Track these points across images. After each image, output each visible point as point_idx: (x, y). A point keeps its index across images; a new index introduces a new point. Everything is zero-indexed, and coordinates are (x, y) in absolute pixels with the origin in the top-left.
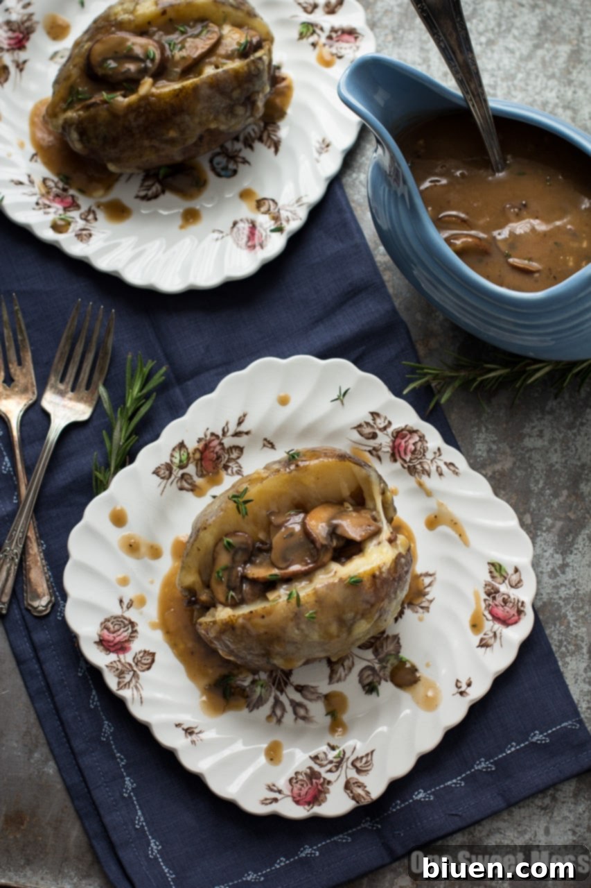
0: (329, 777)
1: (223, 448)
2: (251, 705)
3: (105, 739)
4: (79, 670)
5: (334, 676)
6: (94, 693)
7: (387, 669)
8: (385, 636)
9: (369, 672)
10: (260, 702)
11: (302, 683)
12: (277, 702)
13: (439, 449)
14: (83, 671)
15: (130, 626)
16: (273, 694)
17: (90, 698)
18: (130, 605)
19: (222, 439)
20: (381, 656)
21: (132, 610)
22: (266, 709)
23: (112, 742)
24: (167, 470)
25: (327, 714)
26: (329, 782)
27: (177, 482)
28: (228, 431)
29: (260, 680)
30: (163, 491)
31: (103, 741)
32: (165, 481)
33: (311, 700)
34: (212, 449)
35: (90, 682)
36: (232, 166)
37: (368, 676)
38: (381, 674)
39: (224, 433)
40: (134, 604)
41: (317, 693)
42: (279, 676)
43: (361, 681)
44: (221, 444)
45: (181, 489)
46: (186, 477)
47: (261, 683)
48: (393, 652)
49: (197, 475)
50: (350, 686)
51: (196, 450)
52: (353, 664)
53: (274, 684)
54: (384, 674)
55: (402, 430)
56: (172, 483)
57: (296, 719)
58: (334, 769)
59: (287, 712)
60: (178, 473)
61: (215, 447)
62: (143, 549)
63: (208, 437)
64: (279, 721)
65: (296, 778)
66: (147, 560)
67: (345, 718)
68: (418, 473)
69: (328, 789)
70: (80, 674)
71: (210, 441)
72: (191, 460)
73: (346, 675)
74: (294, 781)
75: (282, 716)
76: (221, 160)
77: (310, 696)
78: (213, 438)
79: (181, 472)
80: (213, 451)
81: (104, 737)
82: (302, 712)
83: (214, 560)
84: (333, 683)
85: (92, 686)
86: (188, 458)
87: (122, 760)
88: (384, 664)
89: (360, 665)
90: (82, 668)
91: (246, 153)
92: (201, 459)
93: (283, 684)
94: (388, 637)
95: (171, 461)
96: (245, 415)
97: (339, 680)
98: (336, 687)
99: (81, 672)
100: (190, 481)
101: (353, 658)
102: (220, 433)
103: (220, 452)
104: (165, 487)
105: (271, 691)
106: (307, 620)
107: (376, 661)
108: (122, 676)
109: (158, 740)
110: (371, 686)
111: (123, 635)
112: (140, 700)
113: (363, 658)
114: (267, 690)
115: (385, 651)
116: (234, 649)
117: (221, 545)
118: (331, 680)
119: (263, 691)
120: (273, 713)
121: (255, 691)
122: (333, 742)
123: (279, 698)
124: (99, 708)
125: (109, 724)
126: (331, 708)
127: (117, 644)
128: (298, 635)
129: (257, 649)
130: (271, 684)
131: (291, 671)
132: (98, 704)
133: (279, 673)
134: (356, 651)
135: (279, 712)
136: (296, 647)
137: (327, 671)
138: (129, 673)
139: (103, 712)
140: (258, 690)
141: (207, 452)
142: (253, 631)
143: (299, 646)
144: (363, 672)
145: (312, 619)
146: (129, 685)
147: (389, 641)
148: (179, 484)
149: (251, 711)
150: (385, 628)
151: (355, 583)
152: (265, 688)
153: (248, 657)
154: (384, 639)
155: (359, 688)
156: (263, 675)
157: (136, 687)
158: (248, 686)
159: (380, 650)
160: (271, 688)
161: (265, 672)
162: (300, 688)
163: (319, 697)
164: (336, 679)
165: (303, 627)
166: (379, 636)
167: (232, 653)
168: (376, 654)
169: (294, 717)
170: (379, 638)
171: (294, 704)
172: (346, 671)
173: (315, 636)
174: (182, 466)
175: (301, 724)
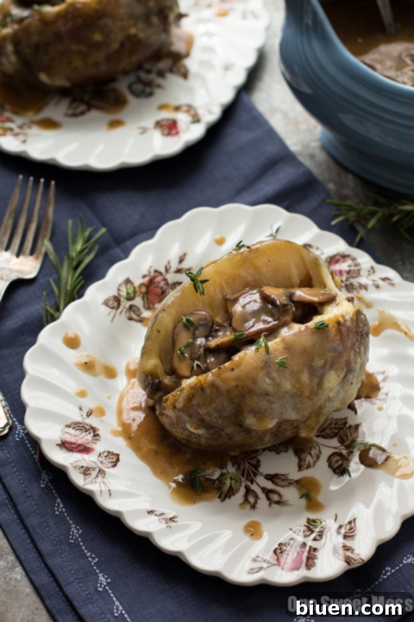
0: (315, 545)
1: (167, 284)
2: (223, 495)
3: (73, 541)
4: (42, 482)
5: (303, 463)
6: (59, 500)
7: (354, 453)
8: (348, 425)
9: (338, 458)
10: (231, 492)
11: (272, 472)
12: (248, 491)
13: (372, 268)
14: (45, 483)
15: (91, 431)
16: (243, 484)
17: (55, 506)
18: (89, 414)
19: (165, 276)
20: (347, 443)
21: (91, 417)
22: (239, 497)
23: (81, 544)
24: (116, 301)
25: (301, 497)
26: (315, 550)
27: (126, 312)
28: (170, 268)
29: (228, 473)
30: (113, 319)
31: (72, 543)
32: (114, 311)
33: (283, 486)
34: (157, 284)
35: (54, 491)
36: (148, 90)
37: (337, 461)
38: (349, 457)
39: (167, 270)
40: (93, 413)
41: (288, 480)
42: (247, 468)
43: (330, 466)
44: (165, 280)
45: (130, 319)
46: (134, 308)
47: (230, 475)
49: (144, 307)
50: (320, 471)
51: (142, 285)
52: (320, 452)
53: (243, 476)
55: (335, 256)
56: (121, 313)
57: (270, 504)
58: (318, 538)
59: (260, 499)
60: (126, 304)
61: (159, 283)
62: (98, 368)
63: (152, 274)
64: (253, 507)
65: (280, 549)
66: (102, 377)
67: (320, 498)
68: (356, 289)
69: (315, 555)
70: (42, 486)
71: (154, 278)
72: (138, 293)
73: (315, 462)
74: (279, 551)
75: (256, 502)
76: (138, 87)
77: (280, 482)
78: (157, 274)
79: (128, 304)
80: (158, 286)
81: (72, 539)
82: (275, 497)
83: (174, 342)
84: (303, 470)
85: (56, 495)
86: (135, 292)
87: (94, 559)
88: (351, 449)
89: (326, 453)
90: (44, 480)
91: (159, 81)
92: (147, 293)
93: (252, 475)
94: (350, 427)
95: (119, 294)
96: (185, 255)
97: (308, 467)
98: (306, 473)
99: (43, 484)
100: (138, 313)
101: (319, 447)
102: (163, 270)
103: (165, 287)
104: (114, 316)
105: (241, 482)
106: (277, 366)
107: (343, 447)
108: (88, 472)
109: (130, 527)
110: (342, 469)
111: (85, 438)
112: (108, 493)
113: (329, 446)
114: (237, 481)
115: (350, 438)
116: (205, 414)
117: (180, 325)
118: (300, 468)
119: (233, 482)
120: (246, 500)
121: (224, 483)
122: (312, 516)
123: (250, 487)
124: (66, 514)
125: (78, 527)
126: (305, 491)
127: (80, 445)
128: (269, 385)
129: (229, 409)
130: (240, 476)
131: (259, 461)
132: (64, 510)
133: (247, 465)
134: (321, 441)
135: (252, 500)
136: (269, 401)
137: (295, 460)
138: (94, 469)
139: (69, 516)
140: (228, 482)
141: (152, 287)
142: (223, 387)
143: (272, 399)
144: (332, 458)
145: (282, 365)
146: (96, 482)
147: (352, 430)
148: (128, 314)
149: (223, 501)
150: (346, 418)
151: (322, 327)
152: (234, 479)
153: (220, 421)
154: (347, 428)
155: (329, 472)
156: (231, 469)
157: (104, 483)
158: (218, 479)
159: (345, 438)
160: (241, 479)
161: (233, 465)
162: (270, 477)
163: (291, 483)
164: (305, 467)
165: (275, 375)
166: (342, 426)
167: (202, 423)
168: (342, 441)
169: (267, 502)
170: (342, 428)
171: (267, 491)
172: (314, 458)
173: (287, 385)
174: (129, 298)
175: (275, 507)
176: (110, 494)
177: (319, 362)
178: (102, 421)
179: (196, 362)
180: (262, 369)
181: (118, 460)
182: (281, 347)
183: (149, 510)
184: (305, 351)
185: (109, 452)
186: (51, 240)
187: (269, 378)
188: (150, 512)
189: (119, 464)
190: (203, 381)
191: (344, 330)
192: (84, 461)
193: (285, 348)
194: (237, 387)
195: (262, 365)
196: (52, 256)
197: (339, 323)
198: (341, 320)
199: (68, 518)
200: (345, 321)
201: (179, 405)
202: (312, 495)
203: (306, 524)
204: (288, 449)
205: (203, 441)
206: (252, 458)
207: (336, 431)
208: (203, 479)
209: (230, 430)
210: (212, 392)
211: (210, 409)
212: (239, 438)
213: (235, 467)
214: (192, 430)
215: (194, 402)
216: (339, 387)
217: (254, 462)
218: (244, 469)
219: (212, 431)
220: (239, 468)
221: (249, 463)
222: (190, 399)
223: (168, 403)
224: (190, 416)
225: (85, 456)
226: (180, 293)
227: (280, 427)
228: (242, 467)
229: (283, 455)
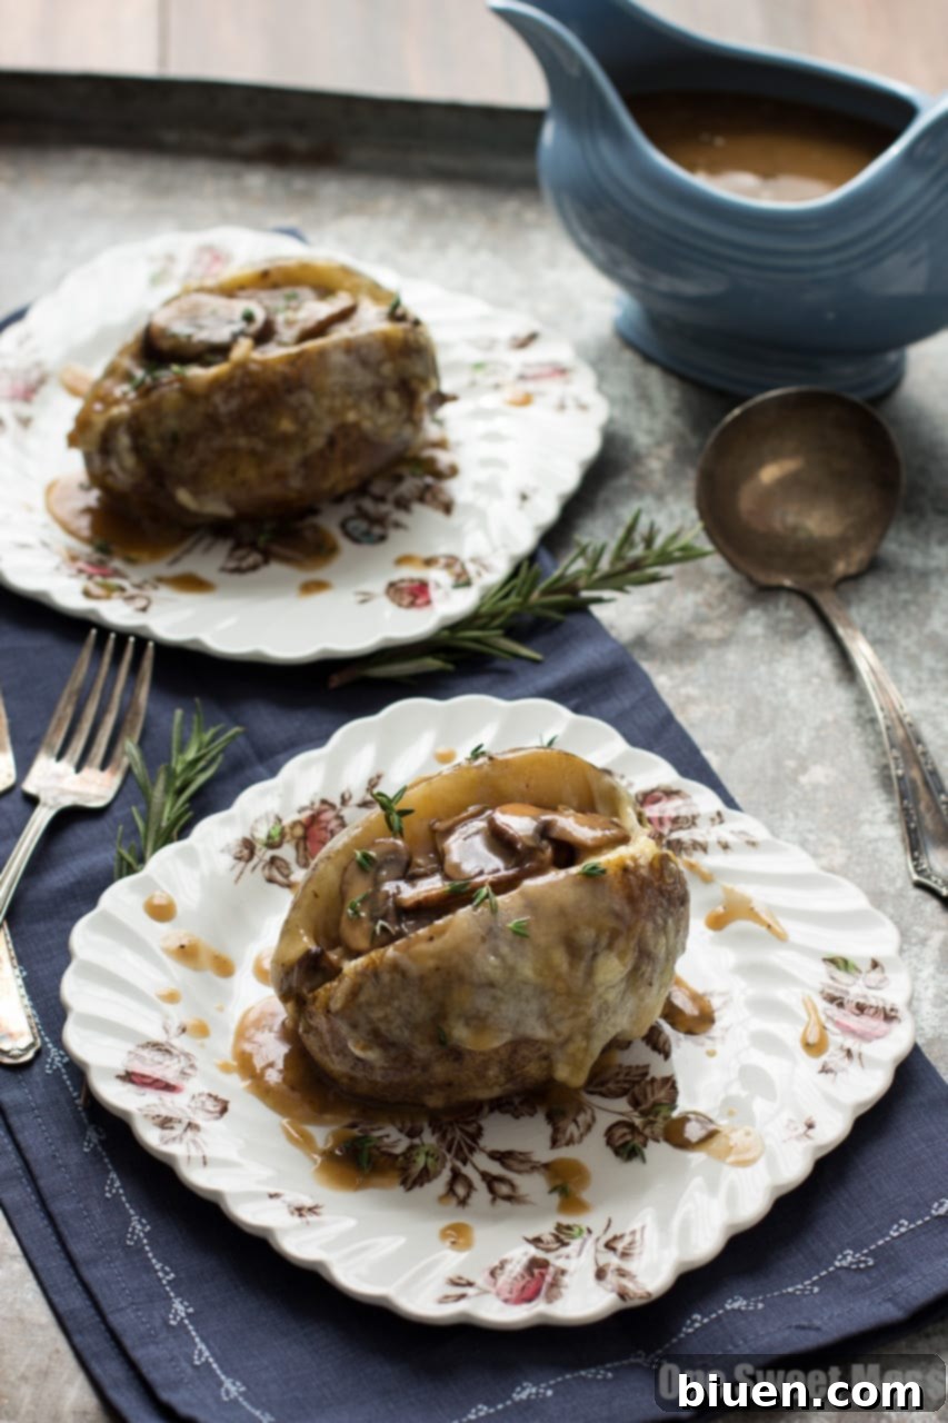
0: (566, 1264)
1: (342, 824)
2: (410, 1182)
3: (132, 1243)
4: (86, 1144)
5: (559, 1136)
6: (113, 1175)
7: (656, 1125)
8: (648, 1078)
9: (625, 1130)
10: (425, 1176)
11: (502, 1146)
12: (457, 1176)
13: (719, 814)
14: (91, 1145)
15: (181, 1058)
16: (449, 1165)
17: (105, 1183)
18: (180, 1032)
19: (340, 810)
20: (644, 1107)
21: (183, 1037)
22: (438, 1185)
23: (147, 1248)
24: (246, 848)
26: (563, 1272)
27: (264, 868)
28: (350, 797)
29: (423, 1144)
30: (238, 878)
31: (129, 1247)
32: (242, 864)
33: (519, 1172)
34: (323, 825)
35: (106, 1160)
36: (378, 531)
37: (624, 1135)
38: (647, 1131)
39: (344, 801)
40: (189, 1030)
41: (530, 1161)
42: (458, 1138)
43: (609, 1143)
44: (339, 817)
45: (271, 880)
46: (279, 863)
47: (426, 1149)
48: (664, 1101)
49: (298, 862)
50: (591, 1151)
51: (295, 824)
52: (594, 1119)
53: (449, 1150)
54: (653, 1132)
55: (653, 791)
56: (254, 868)
57: (494, 1200)
59: (475, 1190)
60: (264, 855)
61: (328, 822)
62: (204, 958)
63: (317, 805)
64: (463, 1202)
65: (502, 1269)
66: (210, 975)
67: (586, 1194)
68: (686, 849)
69: (564, 1282)
70: (86, 1150)
71: (319, 813)
72: (288, 837)
73: (582, 1136)
74: (499, 1272)
75: (468, 1195)
77: (517, 1166)
78: (326, 807)
79: (270, 853)
80: (325, 828)
81: (131, 1239)
82: (504, 1189)
84: (558, 1147)
85: (110, 1167)
86: (282, 834)
87: (167, 1274)
88: (651, 1118)
89: (604, 1121)
90: (89, 1142)
91: (399, 516)
92: (305, 838)
93: (466, 1150)
94: (653, 1080)
95: (252, 836)
96: (379, 777)
97: (570, 1142)
98: (564, 1153)
99: (88, 1147)
100: (286, 872)
101: (593, 1111)
102: (337, 801)
103: (338, 830)
104: (241, 873)
105: (444, 1160)
106: (510, 936)
107: (636, 1114)
108: (169, 1125)
109: (237, 1219)
110: (629, 1147)
111: (167, 1070)
112: (201, 1161)
113: (611, 1110)
114: (437, 1160)
115: (651, 1099)
116: (380, 1020)
117: (353, 867)
118: (554, 1143)
119: (430, 1160)
120: (451, 1190)
121: (414, 1161)
122: (566, 1220)
123: (459, 1169)
124: (124, 1199)
125: (144, 1221)
126: (559, 1182)
127: (157, 1081)
128: (495, 967)
129: (422, 1011)
130: (444, 1151)
131: (480, 1130)
132: (121, 1191)
133: (458, 1134)
134: (596, 1100)
135: (461, 1190)
136: (494, 998)
137: (547, 1130)
138: (180, 1121)
139: (129, 1202)
140: (421, 1161)
141: (315, 828)
142: (414, 969)
143: (499, 993)
144: (614, 1131)
145: (520, 934)
146: (181, 1139)
147: (656, 1085)
148: (267, 872)
149: (409, 1189)
150: (647, 1066)
151: (595, 872)
152: (433, 1156)
153: (407, 1034)
154: (647, 1083)
155: (609, 1153)
156: (429, 1139)
157: (194, 1142)
158: (404, 1154)
159: (641, 1098)
160: (444, 1157)
161: (433, 1133)
162: (498, 1156)
163: (535, 1167)
164: (563, 1142)
165: (505, 950)
166: (637, 1079)
167: (377, 1038)
168: (635, 1103)
169: (489, 1196)
170: (638, 1082)
171: (489, 1179)
172: (582, 1129)
173: (528, 971)
174: (272, 844)
175: (503, 1205)
176: (205, 1163)
178: (203, 1046)
179: (381, 923)
180: (483, 940)
181: (225, 1109)
182: (518, 903)
183: (273, 1192)
184: (562, 913)
185: (210, 1095)
186: (141, 744)
187: (496, 956)
188: (272, 1196)
189: (227, 1116)
190: (378, 961)
191: (635, 882)
192: (163, 1105)
193: (526, 906)
194: (437, 969)
195: (483, 933)
196: (138, 770)
197: (625, 869)
198: (630, 863)
199: (127, 1205)
200: (637, 866)
201: (336, 1005)
202: (571, 1187)
203: (554, 1232)
204: (535, 1112)
205: (378, 1076)
206: (468, 1123)
207: (626, 1086)
208: (375, 1152)
209: (423, 1051)
210: (393, 980)
211: (388, 1010)
212: (440, 1070)
213: (437, 1135)
214: (358, 1052)
215: (362, 998)
216: (624, 985)
217: (471, 1129)
218: (453, 1139)
219: (393, 1052)
220: (443, 1137)
221: (462, 1130)
222: (355, 992)
223: (318, 1004)
224: (354, 1026)
225: (167, 1097)
226: (360, 829)
227: (515, 1051)
228: (449, 1137)
229: (525, 1120)
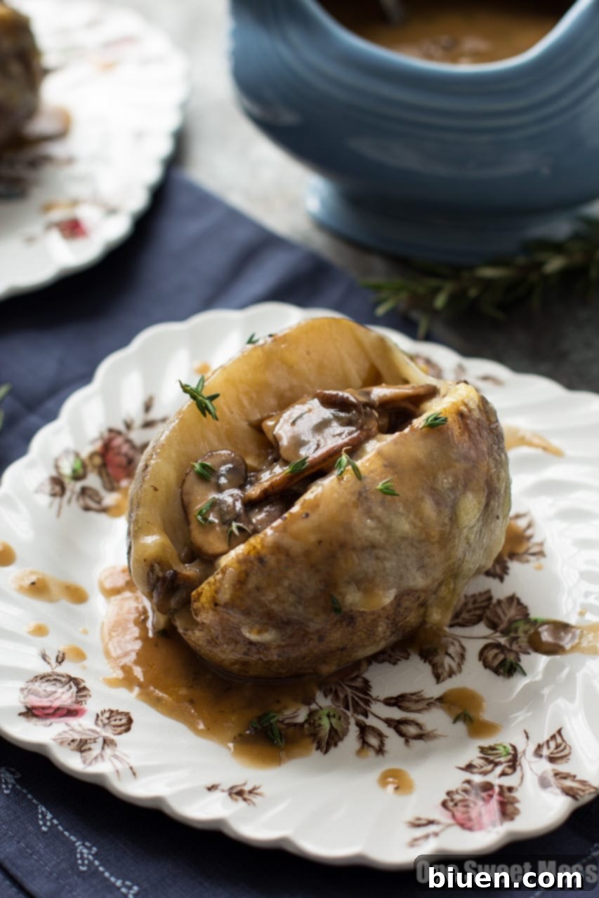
0: (506, 781)
1: (133, 447)
2: (324, 744)
3: (85, 868)
4: (4, 786)
5: (440, 670)
6: (42, 809)
7: (520, 640)
9: (495, 651)
10: (334, 738)
11: (394, 692)
12: (364, 730)
13: (459, 366)
14: (10, 786)
15: (72, 683)
16: (352, 721)
17: (37, 818)
18: (60, 660)
19: (127, 435)
20: (502, 627)
21: (64, 664)
22: (351, 740)
23: (101, 869)
24: (57, 484)
25: (455, 721)
26: (510, 789)
27: (78, 499)
28: (133, 422)
29: (321, 708)
30: (59, 512)
31: (84, 871)
32: (57, 500)
33: (419, 711)
34: (117, 450)
35: (30, 796)
37: (496, 656)
38: (515, 647)
39: (128, 426)
40: (67, 656)
41: (423, 699)
42: (350, 695)
43: (486, 665)
44: (128, 441)
45: (87, 509)
46: (89, 492)
47: (326, 712)
48: (518, 617)
49: (105, 487)
50: (474, 677)
51: (92, 456)
52: (463, 648)
53: (347, 708)
54: (520, 647)
56: (69, 501)
57: (407, 742)
58: (509, 771)
59: (387, 737)
60: (74, 487)
61: (120, 447)
62: (55, 590)
63: (106, 435)
64: (380, 751)
65: (452, 800)
66: (65, 603)
67: (487, 715)
69: (514, 798)
70: (7, 792)
71: (110, 440)
72: (90, 468)
73: (459, 665)
74: (450, 804)
75: (382, 744)
77: (414, 707)
78: (113, 435)
79: (78, 486)
80: (119, 453)
81: (83, 865)
82: (412, 730)
83: (185, 508)
84: (443, 680)
85: (35, 801)
86: (84, 466)
87: (129, 888)
88: (513, 635)
89: (473, 648)
90: (6, 783)
92: (104, 465)
93: (362, 704)
94: (499, 602)
95: (59, 472)
96: (151, 399)
97: (451, 674)
98: (450, 684)
99: (7, 788)
100: (97, 499)
101: (459, 642)
102: (121, 427)
103: (131, 453)
104: (60, 507)
105: (347, 718)
106: (380, 496)
107: (498, 634)
108: (86, 747)
109: (186, 819)
110: (508, 665)
111: (64, 697)
112: (129, 772)
113: (476, 637)
114: (340, 718)
115: (505, 619)
116: (272, 602)
117: (192, 478)
118: (438, 678)
119: (334, 721)
120: (365, 743)
121: (320, 725)
122: (486, 743)
123: (364, 723)
124: (60, 828)
125: (87, 844)
126: (459, 711)
127: (58, 709)
128: (372, 529)
129: (312, 585)
130: (342, 709)
131: (366, 682)
132: (55, 822)
133: (349, 691)
134: (458, 631)
135: (374, 741)
136: (377, 558)
137: (426, 669)
138: (95, 741)
139: (66, 830)
140: (325, 723)
141: (110, 455)
142: (297, 548)
143: (381, 553)
144: (485, 653)
145: (388, 492)
146: (102, 756)
147: (504, 606)
148: (81, 502)
149: (326, 752)
150: (488, 592)
151: (437, 421)
152: (334, 716)
153: (301, 609)
154: (495, 606)
155: (488, 674)
156: (323, 702)
157: (116, 757)
158: (306, 721)
159: (496, 620)
160: (345, 714)
161: (326, 696)
162: (393, 701)
163: (430, 704)
164: (445, 674)
165: (379, 510)
166: (485, 604)
167: (270, 619)
168: (493, 626)
169: (402, 740)
170: (487, 607)
171: (394, 724)
172: (457, 659)
173: (404, 526)
174: (77, 477)
175: (417, 744)
176: (134, 774)
177: (445, 481)
178: (84, 668)
179: (234, 525)
180: (356, 505)
181: (130, 721)
182: (378, 464)
183: (209, 785)
184: (419, 467)
185: (111, 712)
187: (371, 518)
188: (212, 788)
189: (134, 726)
190: (259, 546)
191: (472, 425)
192: (73, 730)
193: (385, 466)
194: (320, 542)
195: (354, 498)
197: (461, 415)
198: (464, 409)
199: (66, 833)
200: (470, 410)
201: (225, 596)
202: (472, 714)
203: (481, 755)
204: (409, 655)
205: (274, 656)
206: (354, 679)
207: (478, 612)
208: (282, 726)
209: (317, 623)
210: (279, 561)
211: (280, 590)
212: (336, 637)
213: (330, 697)
214: (253, 637)
215: (251, 585)
216: (481, 523)
217: (358, 683)
218: (346, 697)
219: (289, 631)
220: (336, 697)
221: (350, 687)
222: (241, 581)
223: (203, 599)
224: (247, 613)
225: (74, 722)
227: (399, 605)
228: (342, 696)
229: (403, 664)
